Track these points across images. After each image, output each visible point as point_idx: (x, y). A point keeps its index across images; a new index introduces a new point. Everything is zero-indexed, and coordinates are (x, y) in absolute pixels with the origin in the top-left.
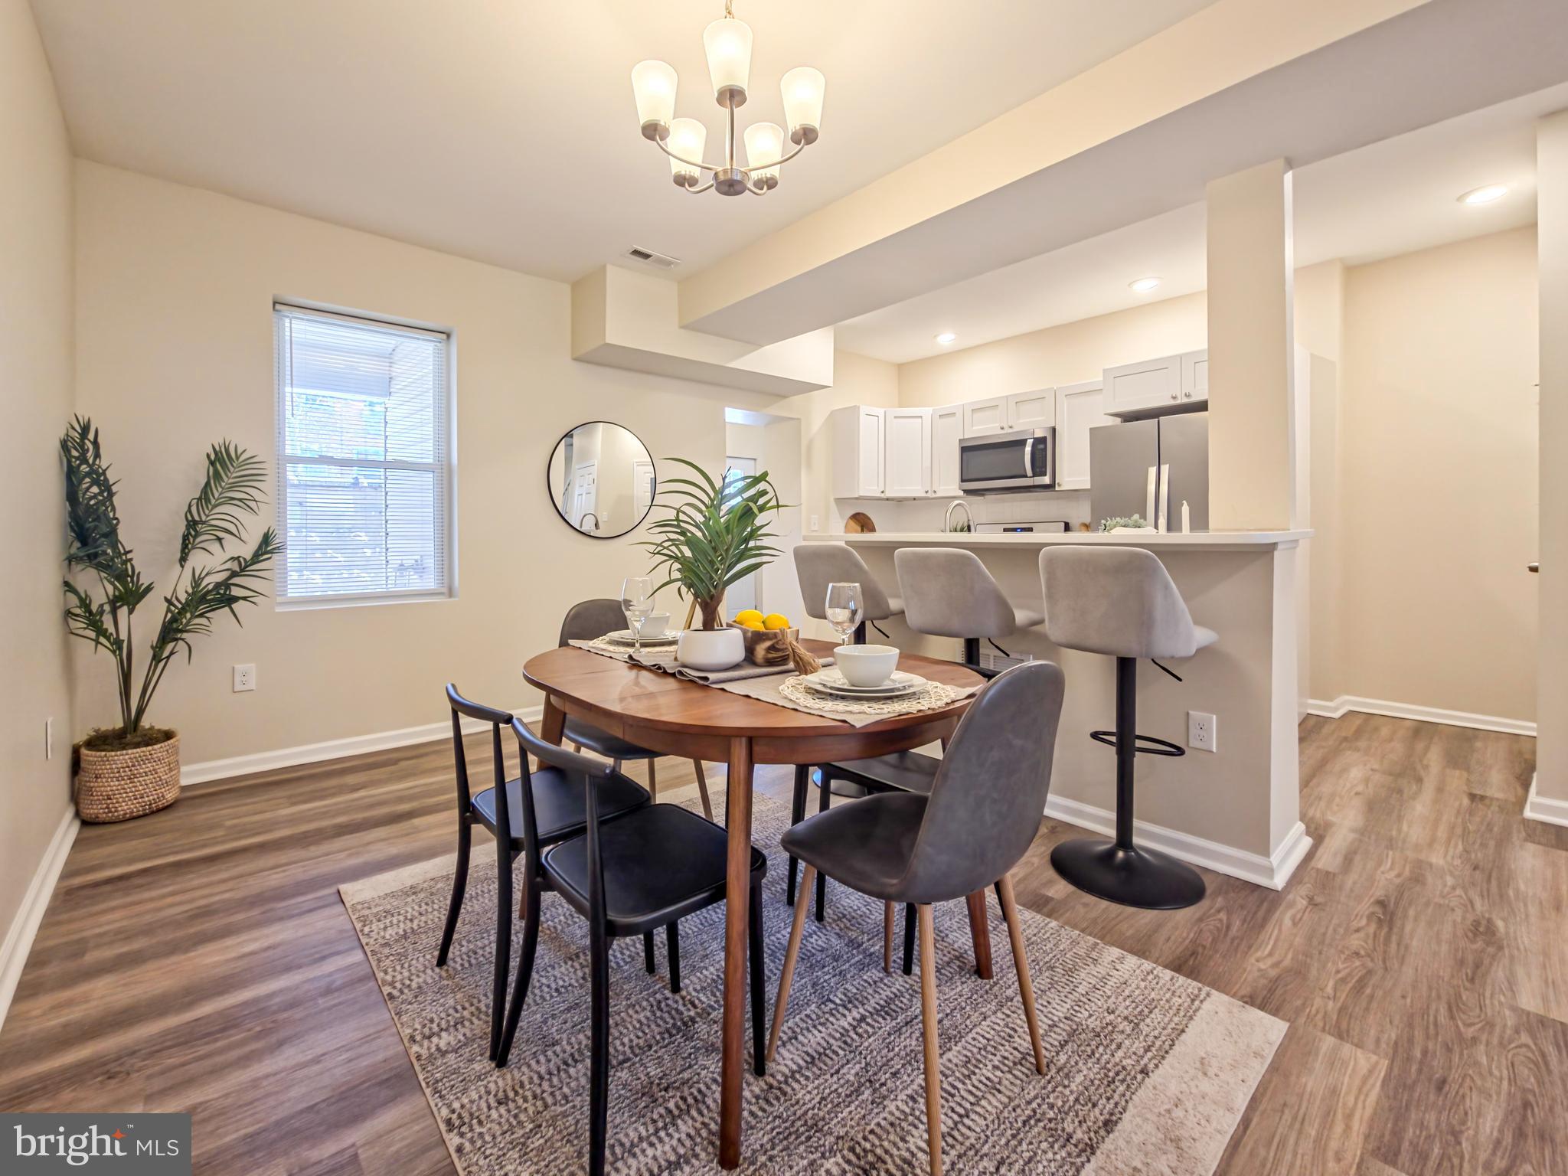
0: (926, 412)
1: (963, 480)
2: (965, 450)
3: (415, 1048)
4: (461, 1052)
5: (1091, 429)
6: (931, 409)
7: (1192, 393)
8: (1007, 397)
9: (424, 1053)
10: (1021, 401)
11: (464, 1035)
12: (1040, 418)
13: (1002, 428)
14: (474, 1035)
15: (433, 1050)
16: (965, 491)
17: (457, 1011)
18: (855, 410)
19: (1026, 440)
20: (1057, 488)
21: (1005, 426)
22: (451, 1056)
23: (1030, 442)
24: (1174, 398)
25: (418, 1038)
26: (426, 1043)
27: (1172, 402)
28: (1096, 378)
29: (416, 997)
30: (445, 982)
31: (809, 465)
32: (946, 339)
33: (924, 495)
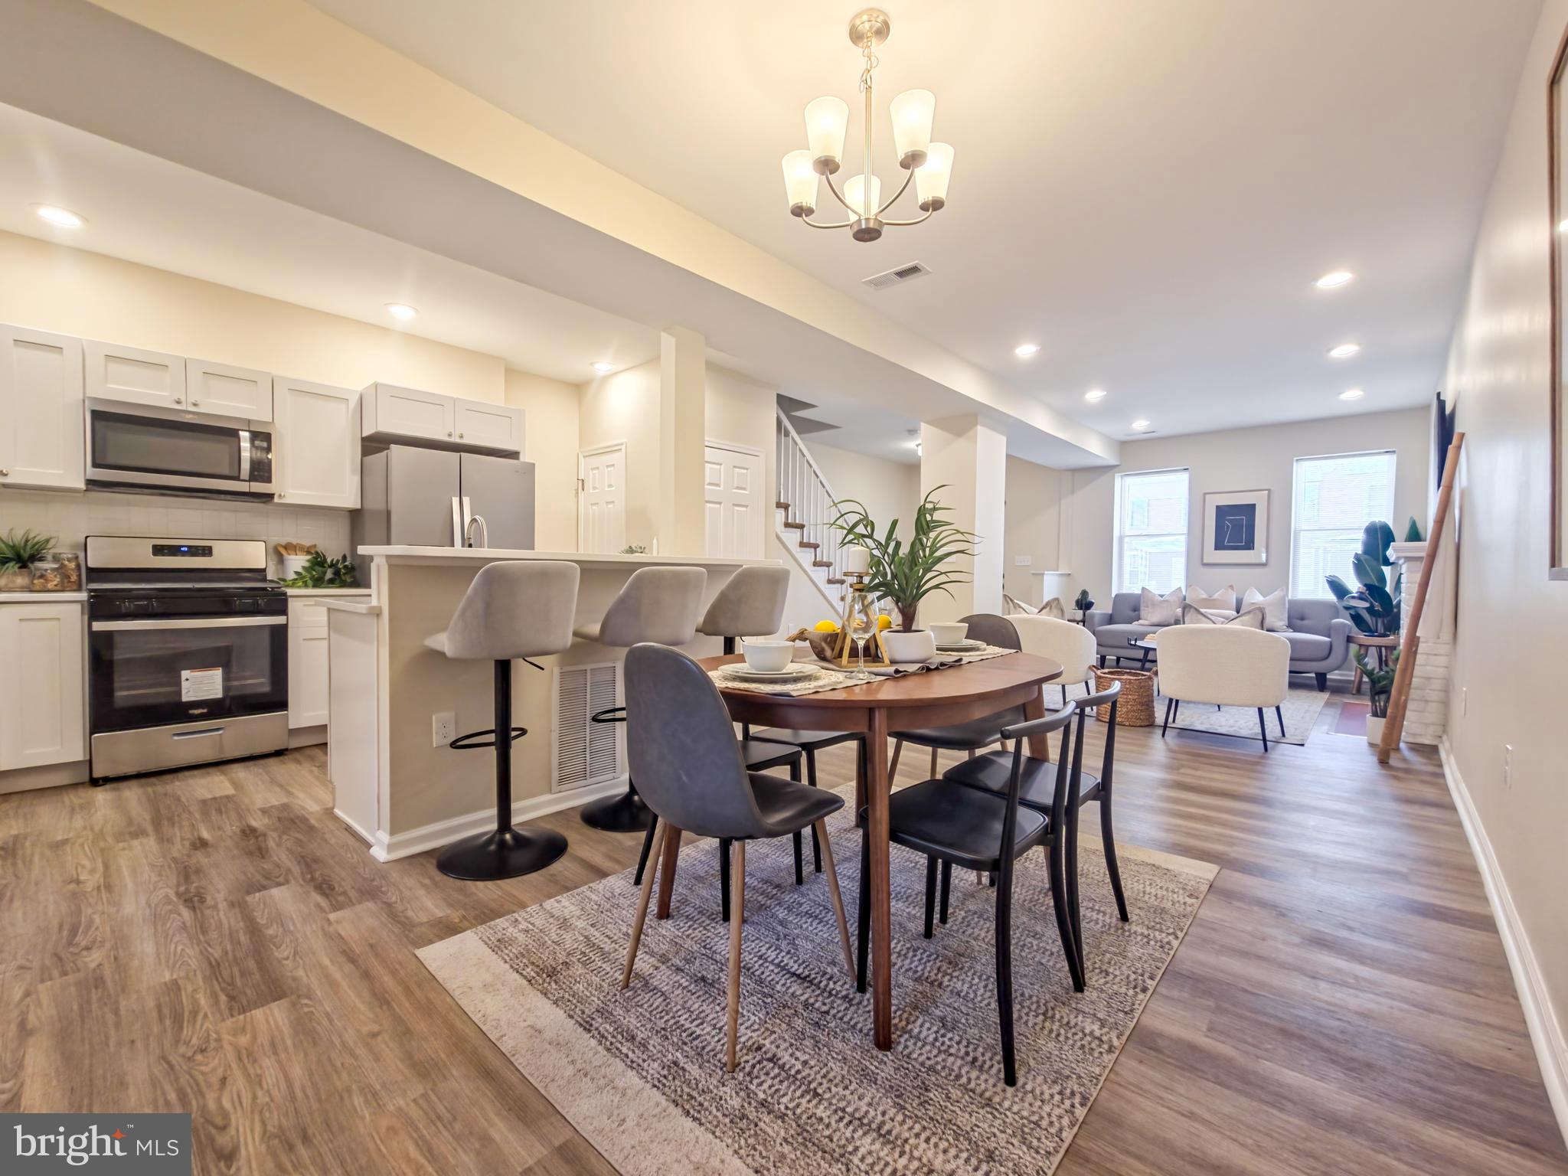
3: (1116, 1042)
4: (1092, 1012)
9: (1114, 1035)
11: (1076, 1017)
14: (1070, 1011)
15: (1105, 1030)
17: (1058, 1035)
22: (1101, 1015)
25: (1106, 1046)
26: (1104, 1038)
29: (1068, 1077)
30: (1032, 1063)
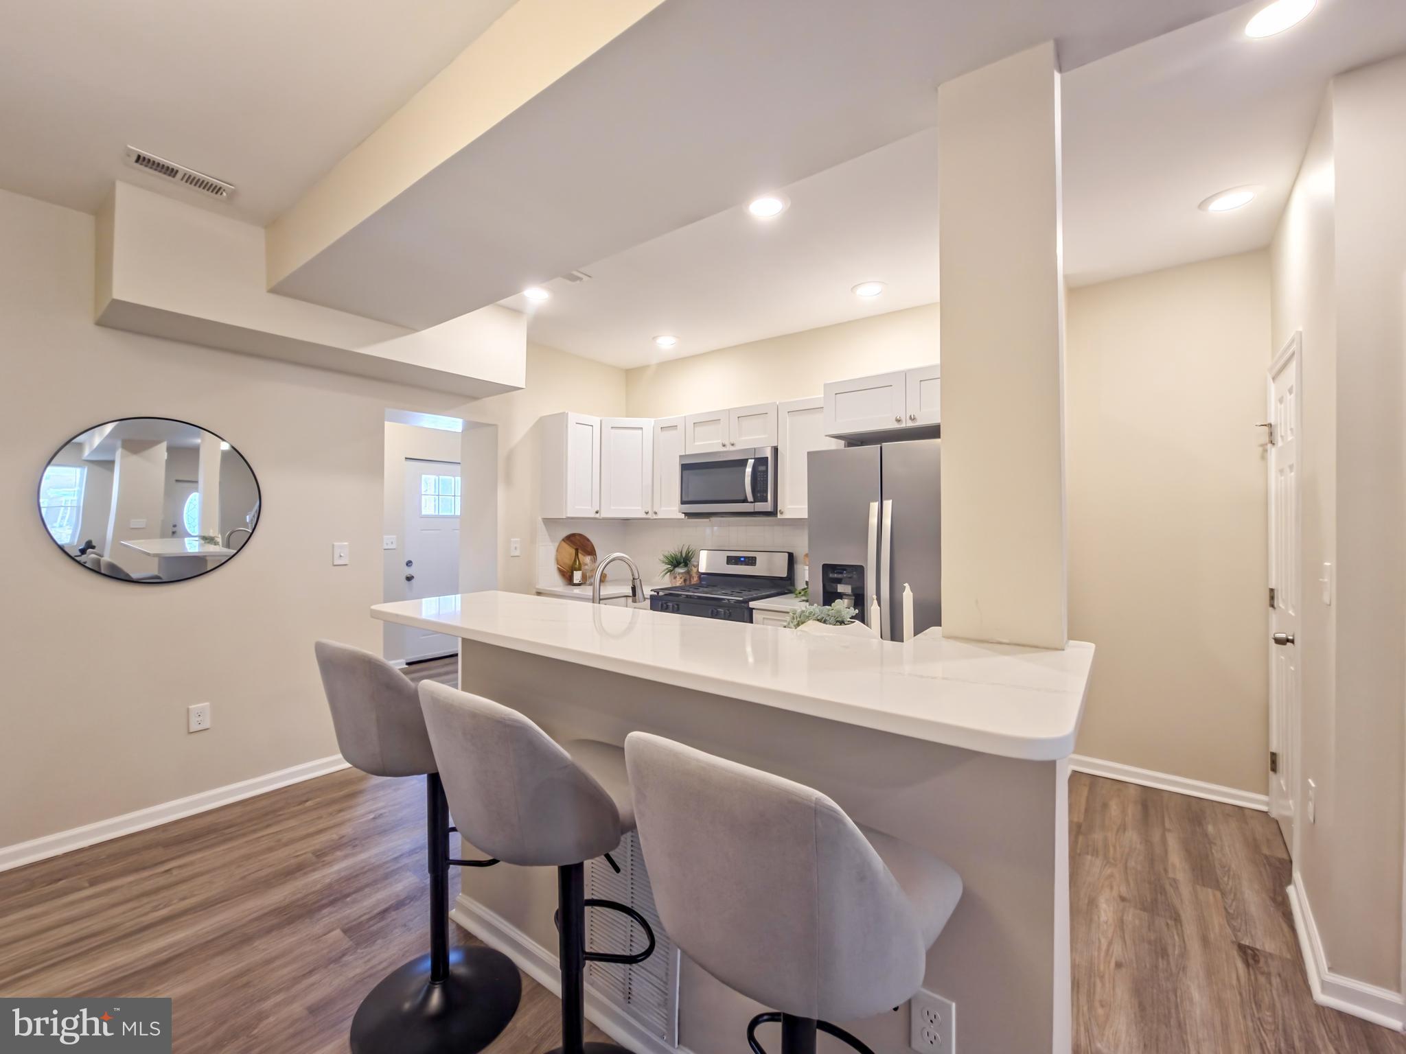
0: (648, 423)
1: (683, 503)
2: (685, 467)
5: (808, 453)
6: (652, 420)
7: (916, 416)
8: (729, 410)
10: (745, 416)
12: (763, 436)
13: (724, 446)
16: (686, 514)
18: (561, 418)
19: (747, 460)
20: (779, 516)
21: (727, 443)
23: (751, 462)
24: (898, 421)
27: (896, 426)
28: (816, 394)
31: (509, 480)
32: (667, 343)
33: (644, 516)
